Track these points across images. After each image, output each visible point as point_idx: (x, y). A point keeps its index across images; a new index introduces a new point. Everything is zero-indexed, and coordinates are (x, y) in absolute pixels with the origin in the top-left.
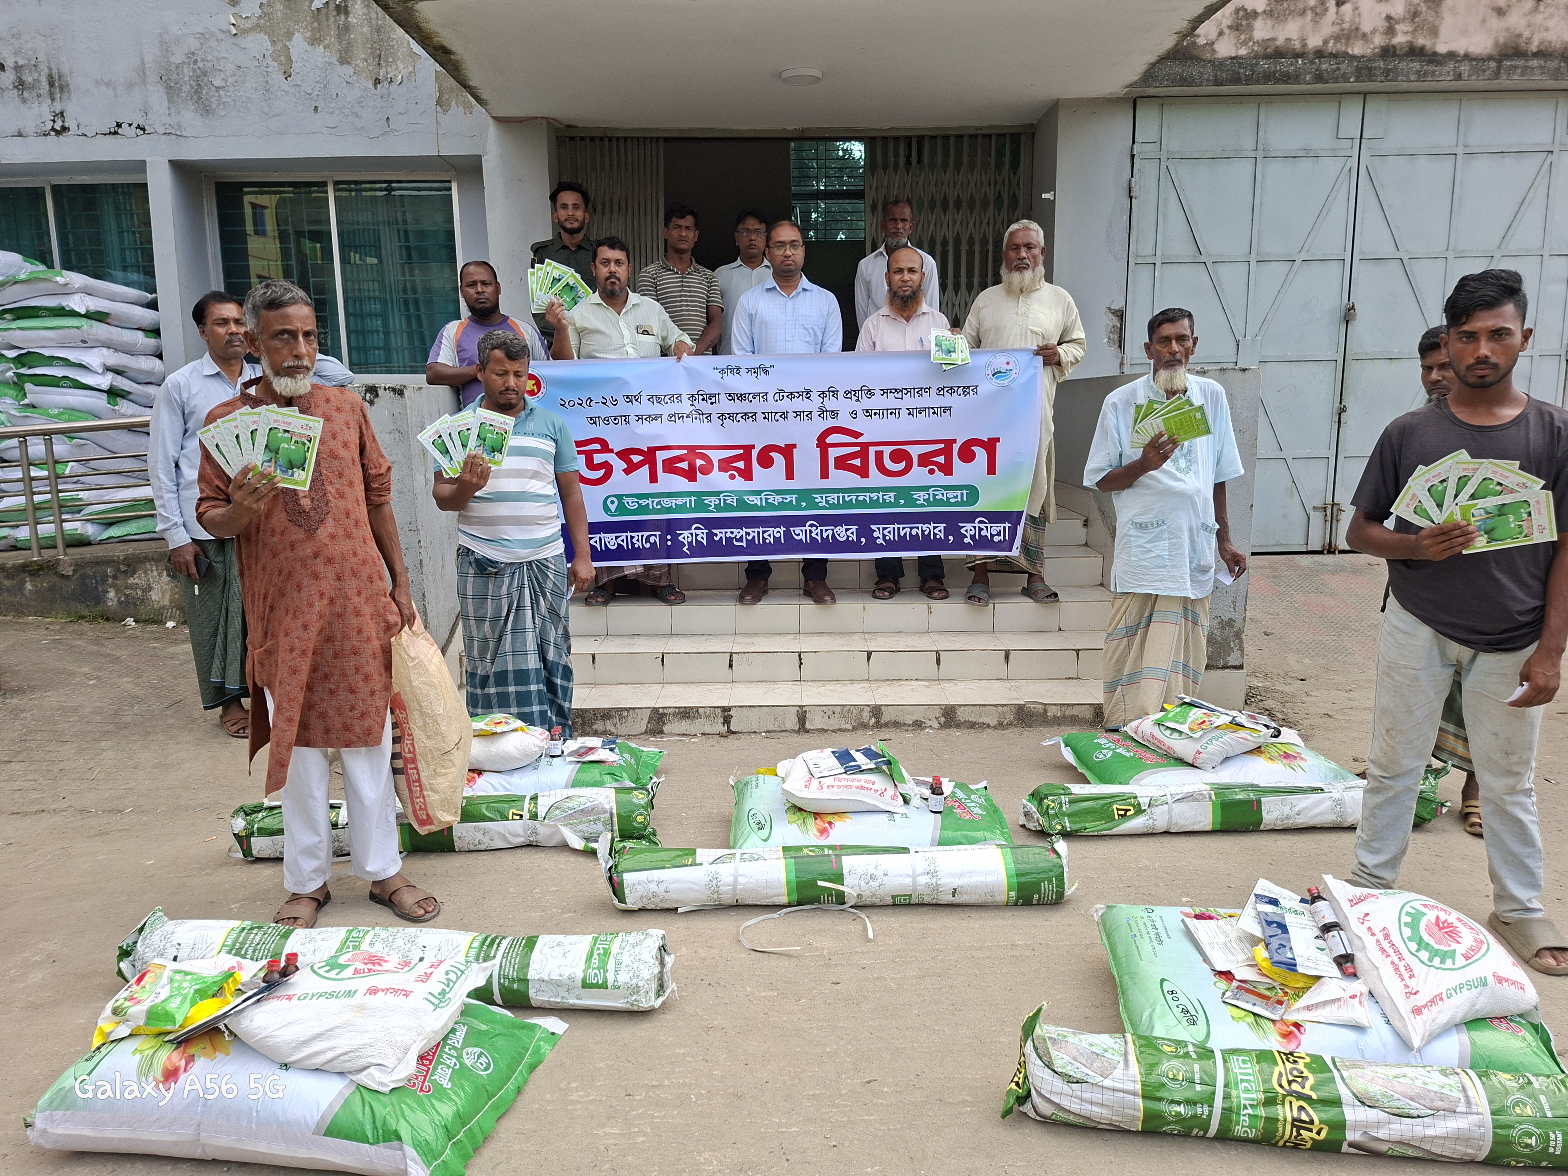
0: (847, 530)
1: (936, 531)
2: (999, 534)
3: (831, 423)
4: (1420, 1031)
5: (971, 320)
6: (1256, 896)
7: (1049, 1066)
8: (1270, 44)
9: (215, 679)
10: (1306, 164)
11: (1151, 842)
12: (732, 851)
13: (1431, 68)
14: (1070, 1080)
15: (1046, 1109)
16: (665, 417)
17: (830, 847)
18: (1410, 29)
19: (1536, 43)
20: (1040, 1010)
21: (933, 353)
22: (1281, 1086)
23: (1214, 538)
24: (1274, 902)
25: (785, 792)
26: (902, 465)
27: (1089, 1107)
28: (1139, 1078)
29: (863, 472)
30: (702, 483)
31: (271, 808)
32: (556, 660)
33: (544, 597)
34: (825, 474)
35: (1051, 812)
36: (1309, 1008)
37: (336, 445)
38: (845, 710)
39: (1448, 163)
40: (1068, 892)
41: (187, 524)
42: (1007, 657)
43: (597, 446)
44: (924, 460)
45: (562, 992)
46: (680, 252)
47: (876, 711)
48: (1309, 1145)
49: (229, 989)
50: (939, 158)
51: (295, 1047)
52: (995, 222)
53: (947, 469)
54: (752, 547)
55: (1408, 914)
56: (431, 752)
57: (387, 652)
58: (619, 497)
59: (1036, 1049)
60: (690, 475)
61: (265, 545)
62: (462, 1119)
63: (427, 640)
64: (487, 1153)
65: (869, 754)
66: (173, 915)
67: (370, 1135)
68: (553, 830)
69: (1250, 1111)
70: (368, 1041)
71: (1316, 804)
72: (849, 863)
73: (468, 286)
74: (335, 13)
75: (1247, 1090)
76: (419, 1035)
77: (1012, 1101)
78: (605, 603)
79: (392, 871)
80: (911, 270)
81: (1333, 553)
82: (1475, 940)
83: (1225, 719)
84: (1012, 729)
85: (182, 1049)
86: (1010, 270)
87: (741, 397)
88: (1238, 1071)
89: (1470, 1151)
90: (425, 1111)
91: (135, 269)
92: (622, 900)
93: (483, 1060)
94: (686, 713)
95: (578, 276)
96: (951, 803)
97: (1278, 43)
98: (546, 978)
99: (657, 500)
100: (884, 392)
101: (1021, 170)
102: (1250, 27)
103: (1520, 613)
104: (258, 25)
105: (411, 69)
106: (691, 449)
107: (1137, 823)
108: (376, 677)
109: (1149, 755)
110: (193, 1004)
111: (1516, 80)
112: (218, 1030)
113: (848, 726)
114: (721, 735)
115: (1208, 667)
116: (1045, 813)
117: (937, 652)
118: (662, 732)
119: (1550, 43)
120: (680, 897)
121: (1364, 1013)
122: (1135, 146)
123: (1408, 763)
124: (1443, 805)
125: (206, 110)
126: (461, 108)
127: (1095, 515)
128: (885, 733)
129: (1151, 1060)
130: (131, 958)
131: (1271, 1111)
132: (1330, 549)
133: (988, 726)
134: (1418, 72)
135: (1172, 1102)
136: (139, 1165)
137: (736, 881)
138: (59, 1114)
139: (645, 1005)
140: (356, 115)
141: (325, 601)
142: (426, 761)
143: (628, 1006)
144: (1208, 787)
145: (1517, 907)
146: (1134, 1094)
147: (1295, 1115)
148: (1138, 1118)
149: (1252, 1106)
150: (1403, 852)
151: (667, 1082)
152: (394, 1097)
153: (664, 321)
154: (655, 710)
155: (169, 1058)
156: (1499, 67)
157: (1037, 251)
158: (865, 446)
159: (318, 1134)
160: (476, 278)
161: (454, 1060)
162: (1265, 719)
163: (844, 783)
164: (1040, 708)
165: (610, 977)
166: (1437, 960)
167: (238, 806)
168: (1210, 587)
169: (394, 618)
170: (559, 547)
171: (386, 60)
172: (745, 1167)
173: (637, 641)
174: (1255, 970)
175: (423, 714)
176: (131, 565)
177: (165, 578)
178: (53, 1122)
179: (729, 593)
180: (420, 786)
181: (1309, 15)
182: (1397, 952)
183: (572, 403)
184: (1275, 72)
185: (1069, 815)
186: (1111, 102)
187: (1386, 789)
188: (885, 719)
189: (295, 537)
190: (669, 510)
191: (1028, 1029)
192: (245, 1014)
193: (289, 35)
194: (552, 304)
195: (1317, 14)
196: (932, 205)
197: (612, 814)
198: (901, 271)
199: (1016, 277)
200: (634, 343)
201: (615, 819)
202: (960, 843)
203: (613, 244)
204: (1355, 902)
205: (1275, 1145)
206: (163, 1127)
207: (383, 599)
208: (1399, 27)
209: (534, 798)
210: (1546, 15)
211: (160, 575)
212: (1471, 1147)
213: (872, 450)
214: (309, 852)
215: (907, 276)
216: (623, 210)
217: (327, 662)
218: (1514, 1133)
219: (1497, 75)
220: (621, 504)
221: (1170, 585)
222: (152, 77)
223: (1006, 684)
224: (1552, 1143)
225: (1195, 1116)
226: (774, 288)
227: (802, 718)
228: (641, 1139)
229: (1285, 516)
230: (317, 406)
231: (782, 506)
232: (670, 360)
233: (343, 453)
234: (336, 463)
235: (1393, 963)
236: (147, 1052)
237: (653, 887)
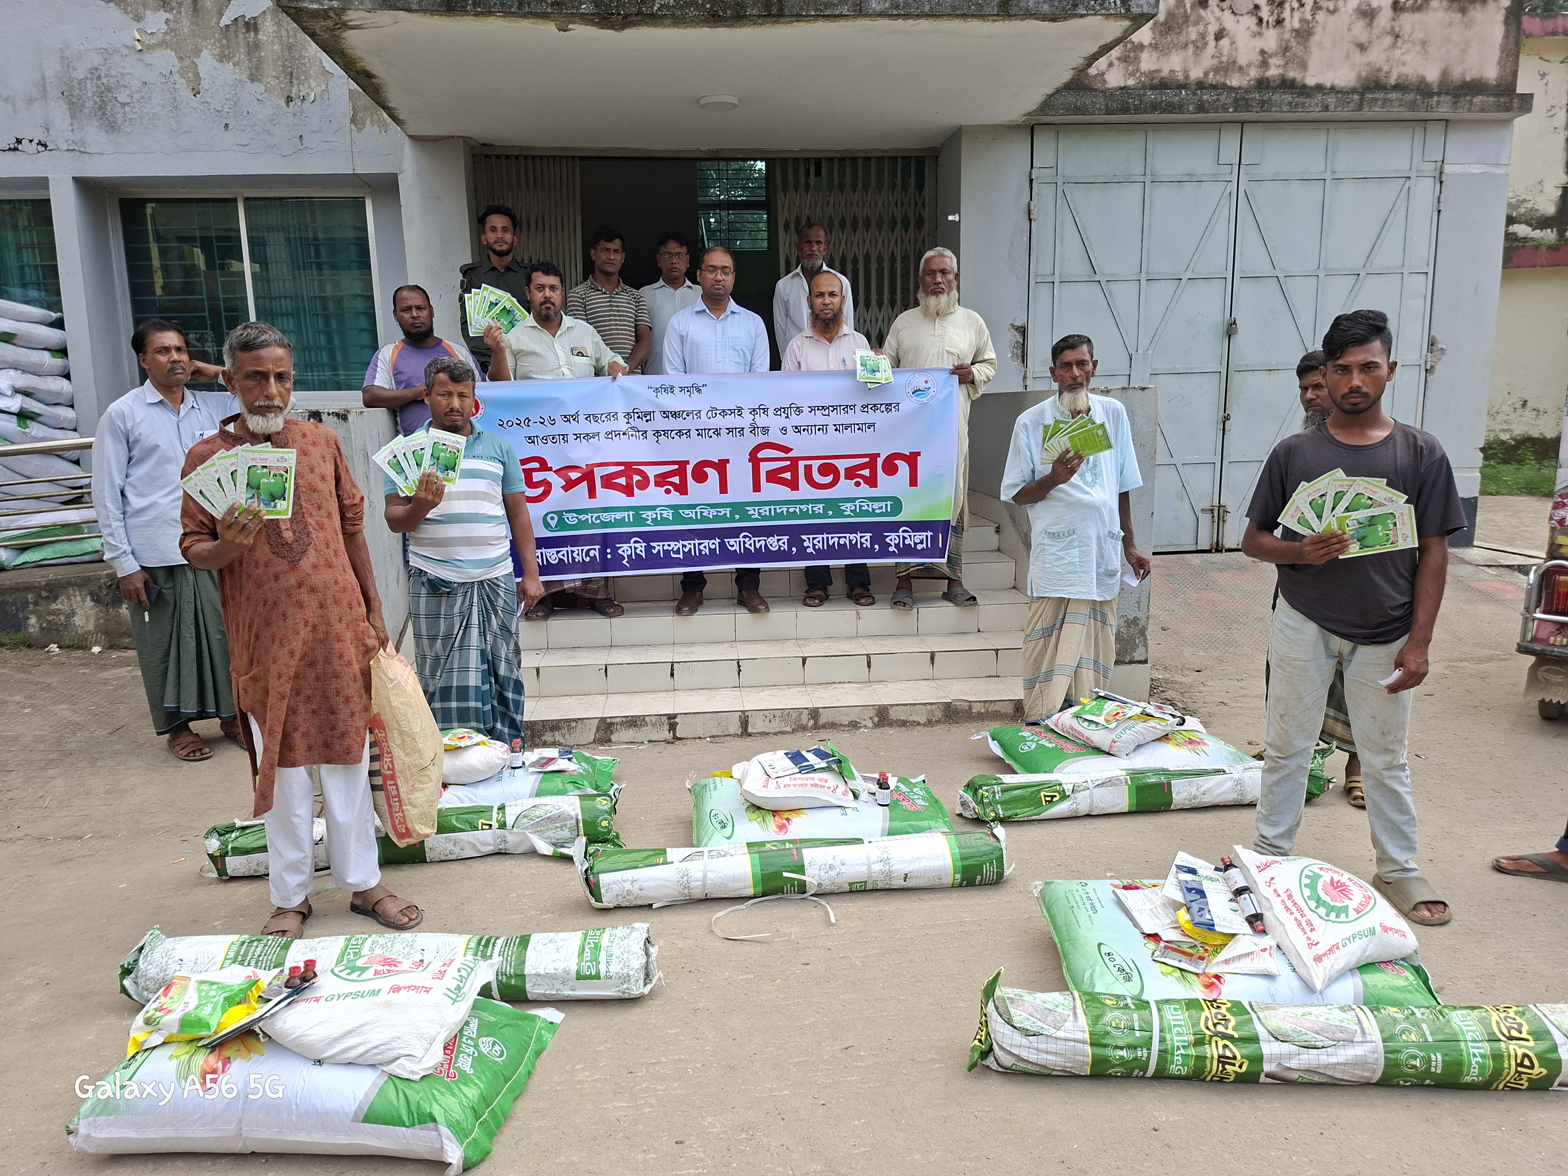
0: (778, 540)
1: (863, 540)
2: (921, 542)
3: (762, 439)
4: (1321, 977)
5: (890, 340)
6: (1179, 867)
7: (1009, 1022)
8: (1156, 75)
9: (169, 704)
10: (1190, 188)
11: (1075, 824)
12: (700, 849)
13: (1301, 100)
14: (1027, 1033)
15: (1007, 1061)
16: (602, 435)
17: (790, 841)
18: (1282, 63)
19: (1394, 77)
20: (998, 974)
21: (858, 372)
22: (1208, 1028)
23: (1119, 545)
24: (1193, 871)
25: (744, 793)
26: (830, 478)
27: (1045, 1056)
28: (1087, 1028)
29: (793, 485)
30: (640, 498)
31: (244, 828)
32: (508, 674)
33: (496, 614)
34: (757, 488)
35: (985, 801)
36: (1227, 962)
37: (314, 479)
38: (785, 713)
39: (1318, 188)
40: (1007, 872)
41: (136, 552)
42: (932, 659)
43: (536, 465)
44: (851, 473)
45: (557, 985)
46: (608, 274)
47: (814, 713)
48: (1232, 1078)
49: (253, 995)
50: (848, 179)
51: (328, 1044)
52: (903, 240)
53: (872, 482)
54: (689, 559)
55: (1307, 876)
56: (410, 769)
57: (366, 674)
58: (559, 513)
59: (997, 1008)
60: (628, 490)
61: (249, 576)
62: (486, 1100)
63: (401, 661)
64: (508, 1131)
65: (821, 754)
66: (171, 932)
67: (405, 1118)
68: (521, 837)
69: (1182, 1051)
70: (397, 1035)
71: (1219, 785)
72: (809, 855)
73: (403, 311)
74: (244, 30)
75: (1179, 1034)
76: (442, 1027)
77: (976, 1055)
78: (546, 617)
79: (373, 882)
80: (832, 294)
81: (1221, 551)
82: (1364, 896)
83: (1136, 711)
84: (940, 726)
85: (216, 1052)
86: (927, 294)
87: (675, 414)
88: (1171, 1018)
89: (1366, 1074)
90: (454, 1095)
91: (35, 286)
92: (599, 899)
93: (497, 1047)
94: (633, 722)
95: (514, 300)
96: (896, 797)
97: (1163, 74)
98: (542, 972)
99: (595, 515)
100: (812, 409)
101: (926, 190)
102: (1137, 59)
103: (1392, 609)
104: (164, 41)
105: (323, 87)
106: (629, 465)
107: (1062, 808)
108: (356, 699)
109: (1069, 745)
110: (224, 1012)
111: (1377, 112)
112: (253, 1032)
113: (788, 729)
114: (668, 742)
115: (1117, 663)
116: (981, 802)
117: (867, 655)
118: (610, 741)
119: (1407, 76)
120: (653, 894)
121: (1274, 964)
122: (1033, 171)
123: (1300, 743)
124: (1329, 781)
125: (112, 127)
126: (376, 127)
127: (1006, 522)
128: (823, 734)
129: (1097, 1012)
130: (133, 975)
131: (1200, 1051)
132: (1218, 548)
133: (919, 724)
134: (1290, 103)
135: (1117, 1047)
136: (179, 1163)
137: (705, 876)
138: (101, 1119)
139: (635, 992)
140: (269, 133)
141: (309, 629)
142: (405, 777)
143: (620, 994)
144: (1124, 773)
145: (1397, 868)
146: (1084, 1042)
147: (1221, 1053)
148: (1087, 1064)
149: (1183, 1047)
150: (1298, 824)
151: (664, 1059)
152: (424, 1084)
153: (597, 343)
154: (603, 720)
155: (206, 1061)
156: (1362, 99)
157: (951, 277)
158: (795, 461)
159: (357, 1121)
160: (410, 303)
161: (472, 1049)
162: (1170, 709)
163: (799, 782)
164: (965, 706)
165: (603, 968)
166: (1333, 916)
167: (211, 825)
168: (1117, 589)
169: (372, 642)
170: (508, 567)
171: (298, 78)
172: (746, 1127)
173: (579, 653)
174: (1179, 931)
175: (401, 733)
176: (54, 590)
177: (89, 603)
178: (96, 1127)
179: (665, 604)
180: (400, 801)
181: (1191, 49)
182: (1299, 909)
183: (510, 424)
184: (1161, 103)
185: (1002, 803)
186: (1010, 129)
187: (1281, 768)
188: (822, 720)
189: (279, 568)
190: (604, 525)
191: (989, 992)
192: (278, 1016)
193: (197, 52)
194: (490, 328)
195: (1198, 47)
196: (843, 224)
197: (577, 821)
198: (822, 294)
199: (932, 300)
200: (569, 364)
201: (581, 825)
202: (908, 833)
203: (548, 270)
204: (1262, 868)
205: (1204, 1080)
206: (204, 1125)
207: (362, 624)
208: (1272, 61)
209: (502, 808)
210: (1403, 50)
211: (83, 600)
212: (1367, 1071)
213: (801, 464)
214: (294, 868)
215: (828, 300)
216: (540, 226)
217: (309, 685)
218: (1402, 1056)
219: (1360, 107)
220: (561, 520)
221: (1081, 589)
222: (53, 92)
223: (932, 683)
224: (1434, 1064)
225: (1135, 1059)
226: (704, 311)
227: (744, 722)
228: (648, 1110)
229: (1176, 518)
230: (294, 442)
231: (717, 519)
232: (605, 380)
233: (321, 486)
234: (315, 496)
235: (1296, 919)
236: (183, 1057)
237: (627, 886)
